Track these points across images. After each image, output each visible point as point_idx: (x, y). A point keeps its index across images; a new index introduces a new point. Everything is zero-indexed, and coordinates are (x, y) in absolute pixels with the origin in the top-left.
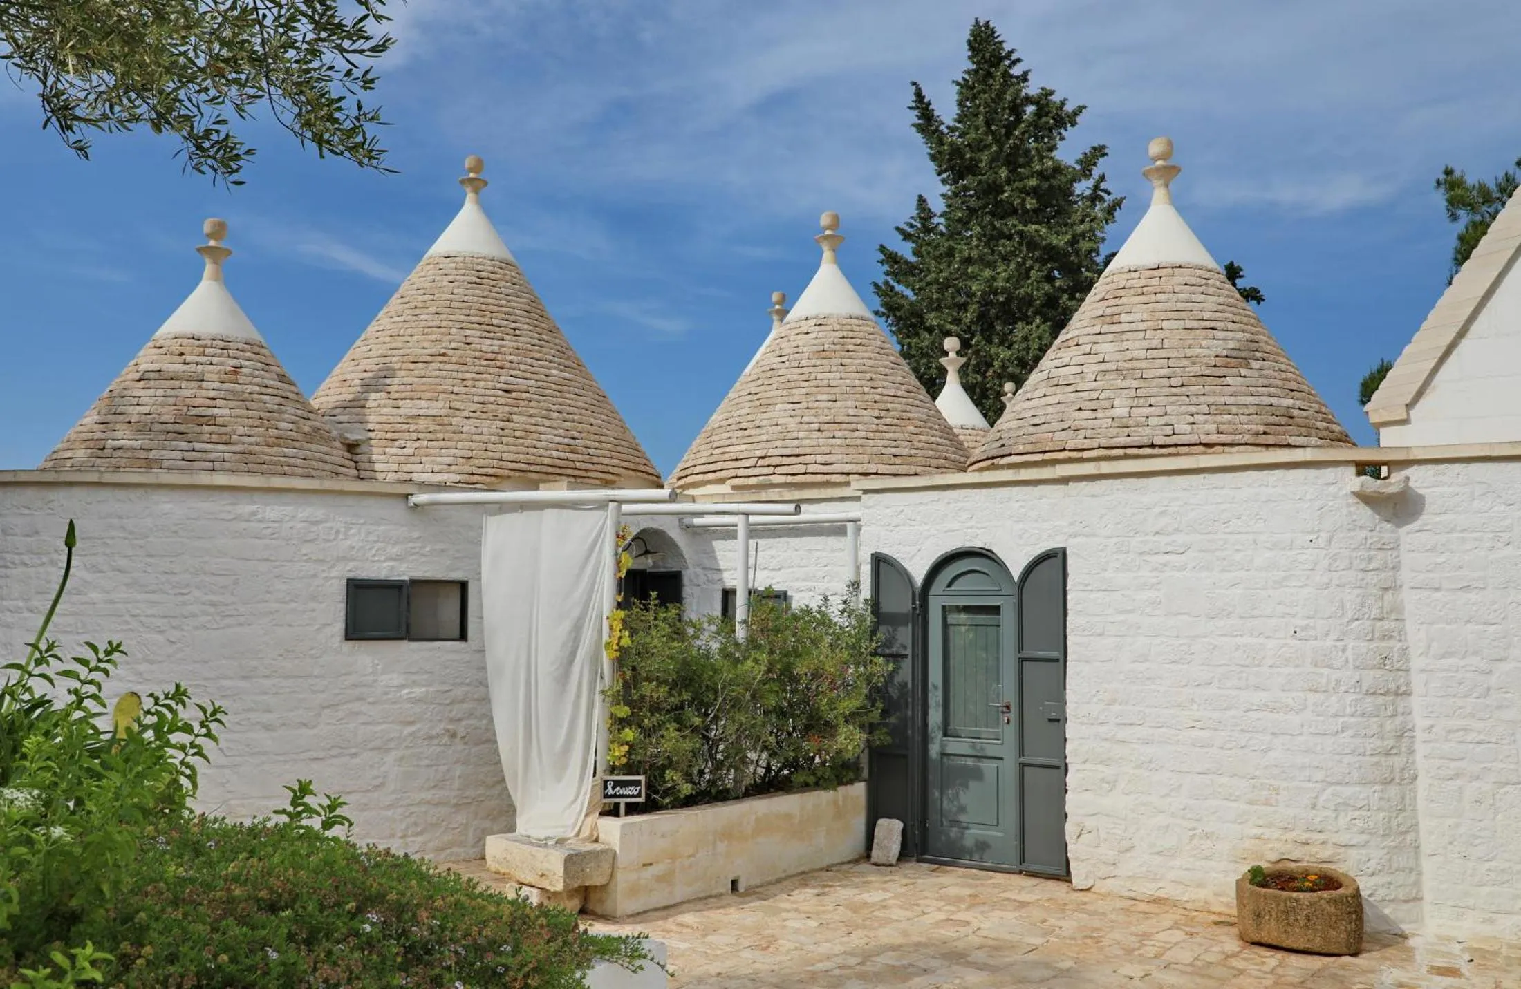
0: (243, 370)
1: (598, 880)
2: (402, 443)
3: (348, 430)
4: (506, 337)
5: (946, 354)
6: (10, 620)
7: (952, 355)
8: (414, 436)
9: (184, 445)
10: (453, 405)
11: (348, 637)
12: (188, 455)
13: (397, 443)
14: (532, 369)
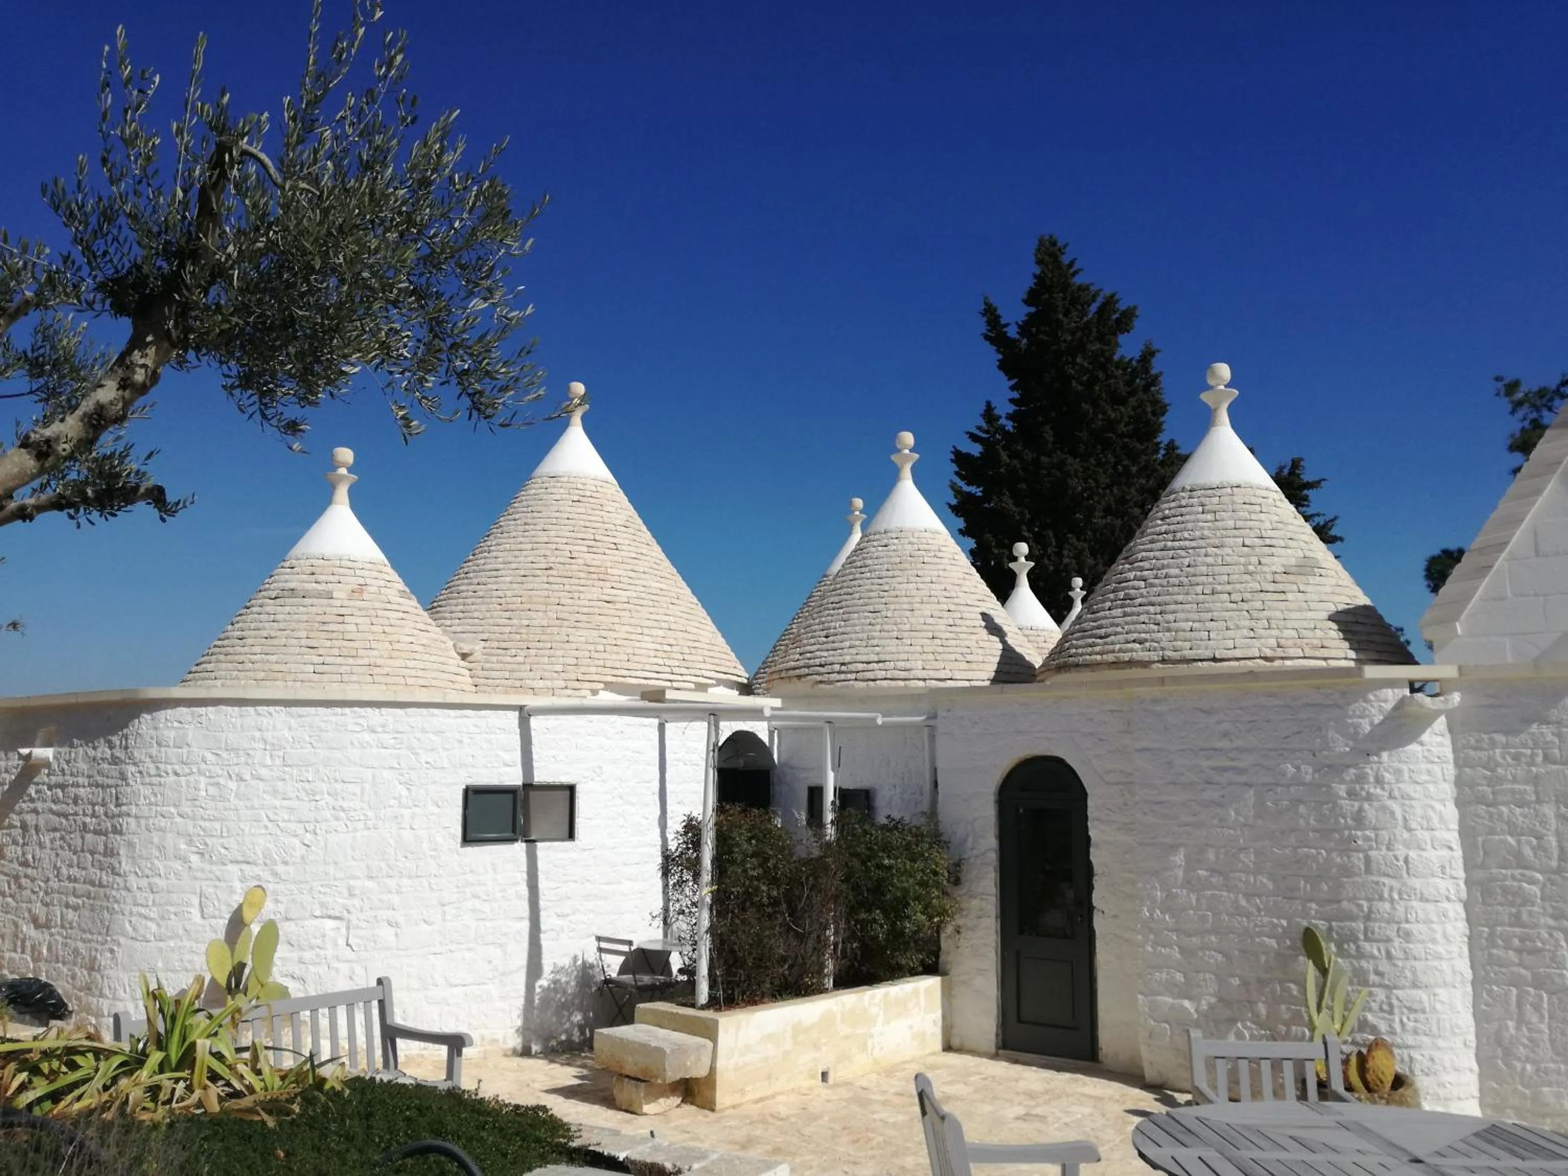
0: (369, 588)
1: (700, 1072)
2: (513, 652)
3: (463, 640)
4: (607, 551)
5: (1015, 559)
6: (163, 824)
7: (1023, 559)
8: (525, 645)
9: (316, 659)
10: (559, 615)
11: (467, 840)
12: (320, 668)
13: (508, 652)
14: (631, 581)
